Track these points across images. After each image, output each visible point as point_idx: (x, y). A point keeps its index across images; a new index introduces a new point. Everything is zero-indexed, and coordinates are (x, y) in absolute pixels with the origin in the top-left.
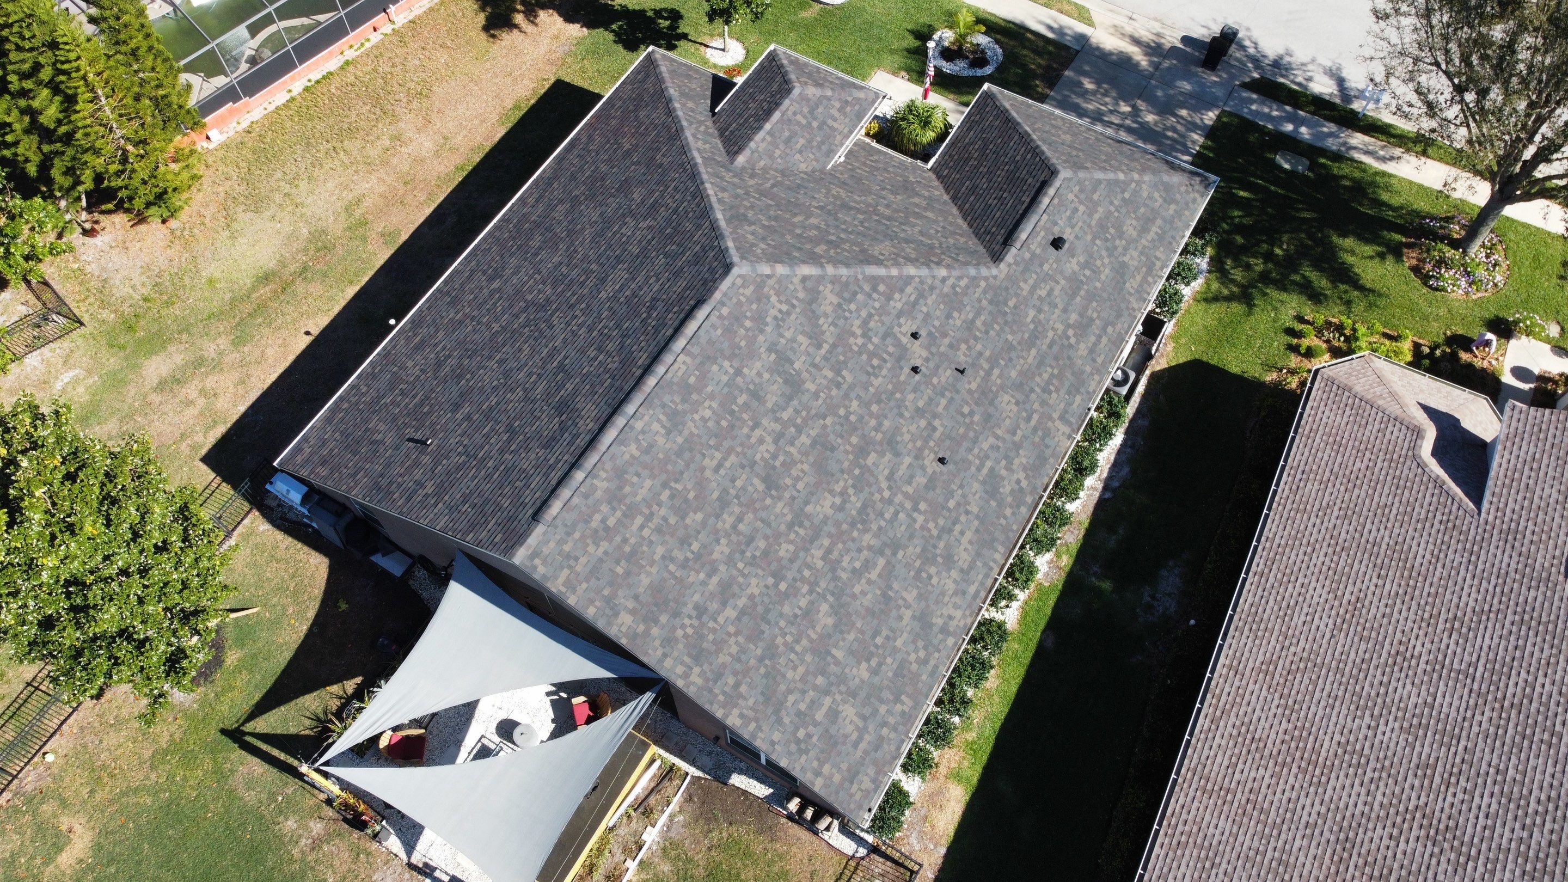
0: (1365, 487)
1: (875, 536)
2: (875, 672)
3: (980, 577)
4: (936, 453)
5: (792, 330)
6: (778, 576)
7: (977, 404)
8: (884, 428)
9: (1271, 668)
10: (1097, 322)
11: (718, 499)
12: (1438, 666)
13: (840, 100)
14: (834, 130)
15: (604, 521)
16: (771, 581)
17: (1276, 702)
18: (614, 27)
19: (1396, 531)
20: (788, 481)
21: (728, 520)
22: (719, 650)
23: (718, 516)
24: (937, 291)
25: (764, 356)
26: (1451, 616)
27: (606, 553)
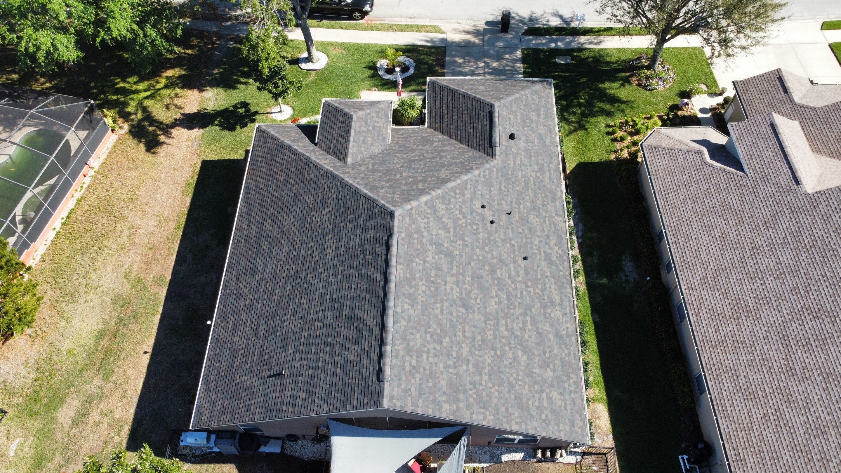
0: (694, 185)
1: (520, 307)
2: (554, 371)
3: (568, 303)
4: (521, 256)
5: (434, 230)
7: (523, 225)
8: (495, 256)
9: (706, 280)
10: (545, 164)
11: (451, 326)
12: (772, 246)
13: (374, 112)
14: (380, 127)
15: (411, 365)
16: (492, 353)
17: (717, 294)
18: (216, 122)
19: (719, 198)
20: (473, 302)
21: (460, 334)
22: (491, 398)
23: (455, 335)
24: (479, 182)
25: (430, 248)
26: (763, 222)
27: (420, 380)
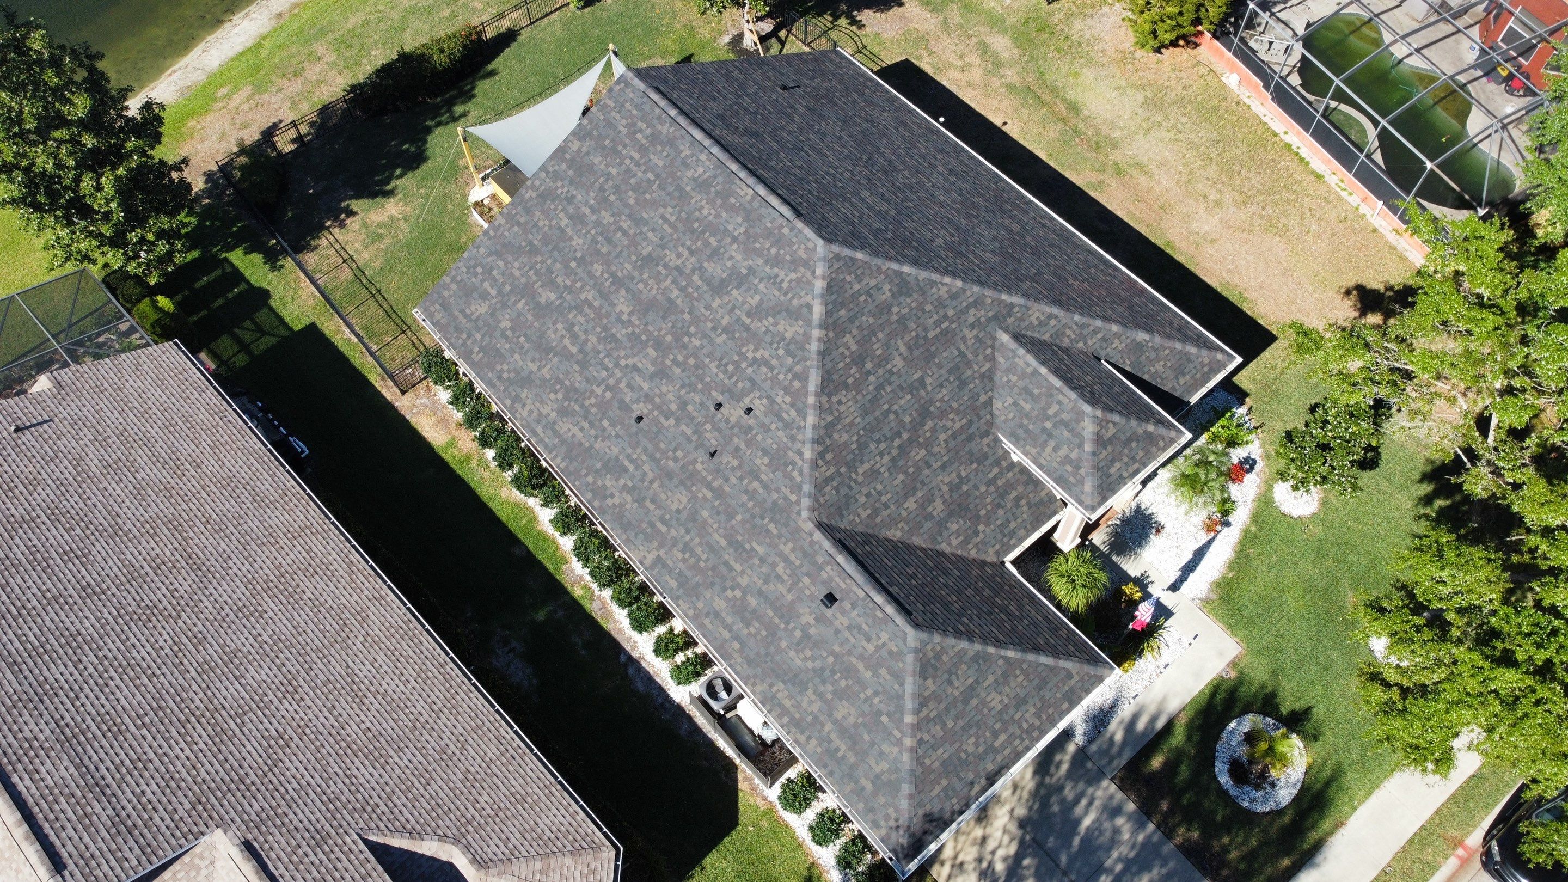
1: (594, 347)
4: (647, 415)
5: (765, 290)
6: (581, 261)
7: (683, 467)
8: (674, 368)
10: (745, 631)
11: (642, 217)
14: (1043, 447)
21: (626, 225)
25: (745, 264)
